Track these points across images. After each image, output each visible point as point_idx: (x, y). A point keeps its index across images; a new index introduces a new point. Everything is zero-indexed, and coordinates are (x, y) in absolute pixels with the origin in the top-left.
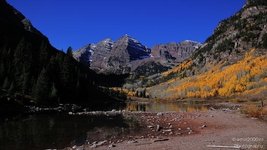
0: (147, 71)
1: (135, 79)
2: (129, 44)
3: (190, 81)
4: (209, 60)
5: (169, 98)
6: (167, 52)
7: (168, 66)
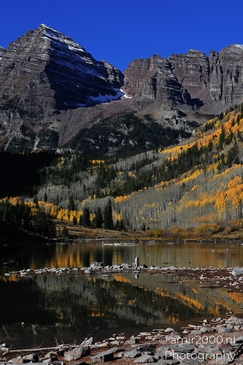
0: (111, 144)
1: (76, 169)
2: (52, 54)
5: (191, 230)
6: (173, 83)
7: (177, 127)
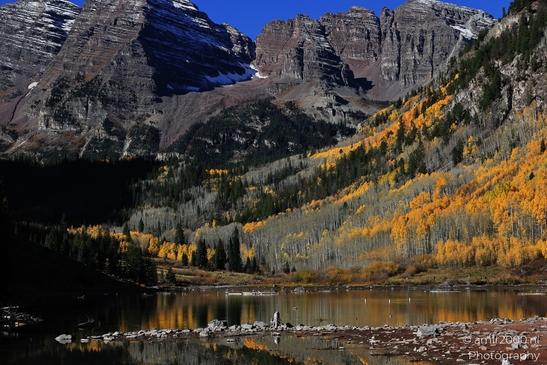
0: (238, 146)
1: (185, 183)
3: (443, 189)
4: (529, 93)
5: (356, 271)
6: (328, 55)
7: (334, 120)
